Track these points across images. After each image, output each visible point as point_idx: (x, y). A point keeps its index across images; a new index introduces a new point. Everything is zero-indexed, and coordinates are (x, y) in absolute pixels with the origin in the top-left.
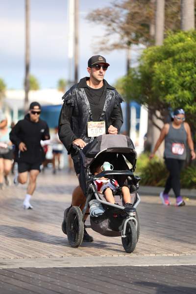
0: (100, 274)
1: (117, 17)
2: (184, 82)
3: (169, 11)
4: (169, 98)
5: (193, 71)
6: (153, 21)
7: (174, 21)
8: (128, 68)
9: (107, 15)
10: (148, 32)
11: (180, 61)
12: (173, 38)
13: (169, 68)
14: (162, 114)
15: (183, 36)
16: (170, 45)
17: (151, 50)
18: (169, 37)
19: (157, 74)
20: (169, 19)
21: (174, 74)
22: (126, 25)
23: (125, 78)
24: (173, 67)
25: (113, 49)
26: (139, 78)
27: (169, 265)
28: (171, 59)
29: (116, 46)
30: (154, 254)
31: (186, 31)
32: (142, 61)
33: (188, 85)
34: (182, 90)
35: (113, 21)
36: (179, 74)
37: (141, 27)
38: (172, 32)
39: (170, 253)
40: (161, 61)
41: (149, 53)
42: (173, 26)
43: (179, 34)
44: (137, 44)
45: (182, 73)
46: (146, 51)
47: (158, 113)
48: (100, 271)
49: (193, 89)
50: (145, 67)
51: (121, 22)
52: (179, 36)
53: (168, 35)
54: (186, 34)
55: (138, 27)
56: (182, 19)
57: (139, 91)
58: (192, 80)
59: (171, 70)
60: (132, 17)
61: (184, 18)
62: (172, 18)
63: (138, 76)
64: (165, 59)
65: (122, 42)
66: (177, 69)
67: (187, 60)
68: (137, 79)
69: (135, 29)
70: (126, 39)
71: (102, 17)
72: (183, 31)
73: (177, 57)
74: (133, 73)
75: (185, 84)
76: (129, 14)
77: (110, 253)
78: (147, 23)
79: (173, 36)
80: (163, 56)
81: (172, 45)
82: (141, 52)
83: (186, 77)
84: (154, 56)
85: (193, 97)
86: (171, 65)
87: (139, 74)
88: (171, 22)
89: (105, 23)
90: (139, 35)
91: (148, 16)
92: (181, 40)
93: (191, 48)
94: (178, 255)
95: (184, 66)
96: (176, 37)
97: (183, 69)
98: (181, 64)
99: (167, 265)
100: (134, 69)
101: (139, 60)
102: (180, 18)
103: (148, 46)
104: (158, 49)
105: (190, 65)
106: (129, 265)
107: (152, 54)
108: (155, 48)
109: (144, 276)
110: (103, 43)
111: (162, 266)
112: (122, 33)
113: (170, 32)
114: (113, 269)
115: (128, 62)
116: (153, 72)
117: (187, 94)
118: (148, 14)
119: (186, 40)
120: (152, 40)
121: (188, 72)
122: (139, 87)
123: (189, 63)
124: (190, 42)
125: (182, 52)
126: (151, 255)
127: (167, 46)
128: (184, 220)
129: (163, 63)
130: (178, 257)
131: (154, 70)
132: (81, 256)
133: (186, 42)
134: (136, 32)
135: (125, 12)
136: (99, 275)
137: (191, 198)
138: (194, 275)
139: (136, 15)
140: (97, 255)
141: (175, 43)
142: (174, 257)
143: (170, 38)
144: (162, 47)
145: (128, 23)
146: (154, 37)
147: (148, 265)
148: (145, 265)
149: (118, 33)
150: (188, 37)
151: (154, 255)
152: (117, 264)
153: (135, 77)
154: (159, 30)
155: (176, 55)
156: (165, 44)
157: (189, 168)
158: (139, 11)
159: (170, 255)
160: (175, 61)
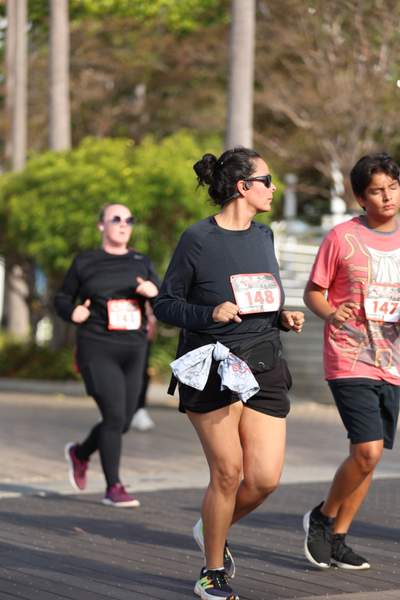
2: (56, 225)
3: (34, 121)
4: (34, 248)
5: (69, 209)
6: (9, 136)
7: (40, 136)
13: (32, 205)
14: (25, 271)
15: (53, 158)
18: (33, 159)
19: (15, 214)
28: (33, 194)
31: (58, 152)
33: (59, 228)
34: (52, 236)
36: (48, 214)
40: (21, 194)
42: (38, 144)
43: (46, 155)
45: (52, 213)
47: (18, 271)
49: (68, 235)
52: (47, 158)
53: (31, 155)
54: (58, 156)
56: (50, 134)
58: (66, 223)
66: (46, 206)
67: (60, 193)
72: (53, 151)
73: (44, 188)
79: (39, 157)
80: (24, 187)
81: (37, 170)
84: (12, 187)
85: (68, 246)
86: (35, 201)
92: (50, 164)
93: (64, 176)
95: (54, 202)
96: (43, 159)
98: (48, 200)
104: (16, 176)
105: (62, 200)
108: (11, 175)
116: (9, 210)
117: (60, 243)
119: (56, 164)
124: (61, 167)
125: (51, 182)
131: (11, 207)
133: (56, 167)
144: (23, 174)
146: (11, 158)
150: (61, 160)
155: (43, 185)
156: (28, 170)
160: (42, 195)
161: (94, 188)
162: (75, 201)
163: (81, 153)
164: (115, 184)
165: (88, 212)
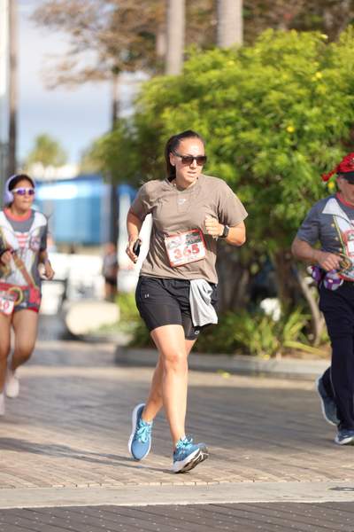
0: (50, 522)
1: (94, 18)
2: (222, 146)
3: (195, 8)
5: (239, 126)
6: (162, 26)
7: (204, 29)
8: (115, 118)
9: (73, 13)
10: (153, 49)
11: (213, 107)
12: (199, 60)
13: (192, 120)
15: (220, 58)
16: (194, 74)
17: (156, 83)
18: (193, 59)
19: (168, 131)
20: (194, 24)
21: (201, 131)
22: (110, 35)
23: (108, 137)
24: (201, 118)
25: (85, 80)
26: (135, 138)
27: (185, 503)
28: (195, 102)
29: (90, 75)
30: (157, 481)
31: (226, 48)
32: (140, 103)
33: (229, 152)
34: (217, 163)
35: (84, 25)
36: (212, 132)
37: (140, 39)
38: (199, 50)
39: (189, 480)
40: (175, 105)
41: (154, 88)
42: (201, 38)
43: (211, 53)
44: (132, 71)
45: (217, 131)
46: (148, 85)
48: (52, 515)
49: (238, 162)
50: (145, 117)
51: (100, 27)
52: (212, 57)
53: (190, 54)
54: (226, 53)
55: (134, 38)
56: (218, 24)
57: (134, 163)
58: (235, 143)
59: (196, 123)
60: (122, 17)
61: (223, 21)
62: (200, 22)
63: (131, 135)
64: (186, 101)
65: (103, 66)
66: (209, 122)
67: (228, 104)
68: (129, 139)
69: (127, 41)
70: (111, 62)
71: (63, 16)
72: (220, 48)
73: (207, 98)
74: (123, 127)
75: (223, 150)
76: (117, 12)
77: (72, 480)
78: (150, 30)
79: (200, 56)
80: (181, 96)
81: (199, 74)
82: (138, 88)
83: (224, 136)
84: (164, 95)
85: (238, 176)
86: (196, 114)
87: (134, 130)
88: (197, 30)
89: (68, 30)
90: (136, 53)
91: (154, 16)
92: (216, 65)
93: (235, 80)
94: (205, 483)
95: (221, 117)
96: (207, 58)
97: (220, 122)
98: (214, 111)
99: (181, 504)
100: (124, 121)
101: (134, 103)
102: (213, 22)
103: (153, 76)
104: (171, 81)
105: (232, 113)
106: (109, 504)
107: (159, 90)
108: (165, 79)
109: (137, 525)
110: (65, 68)
111: (172, 506)
112: (103, 49)
113: (195, 50)
114: (76, 511)
115: (116, 107)
116: (162, 126)
117: (227, 171)
118: (153, 12)
119: (225, 65)
120: (161, 62)
121: (230, 128)
122: (133, 156)
123: (230, 111)
124: (231, 69)
125: (217, 89)
126: (152, 484)
127: (188, 76)
128: (218, 416)
129: (181, 108)
130: (205, 487)
131: (163, 122)
132: (13, 487)
133: (225, 70)
134: (131, 48)
135: (109, 8)
136: (49, 524)
137: (233, 372)
138: (233, 523)
139: (130, 14)
140: (46, 485)
141: (204, 71)
142: (195, 488)
143: (195, 62)
144: (179, 78)
145: (113, 29)
146: (164, 58)
147: (145, 504)
148: (139, 504)
149: (95, 48)
150: (230, 60)
151: (158, 484)
152: (84, 503)
153: (127, 135)
154: (174, 44)
155: (206, 94)
156: (186, 71)
157: (229, 313)
158: (137, 7)
159: (188, 484)
160: (204, 107)
161: (274, 96)
162: (247, 115)
163: (257, 51)
164: (303, 92)
165: (264, 129)
